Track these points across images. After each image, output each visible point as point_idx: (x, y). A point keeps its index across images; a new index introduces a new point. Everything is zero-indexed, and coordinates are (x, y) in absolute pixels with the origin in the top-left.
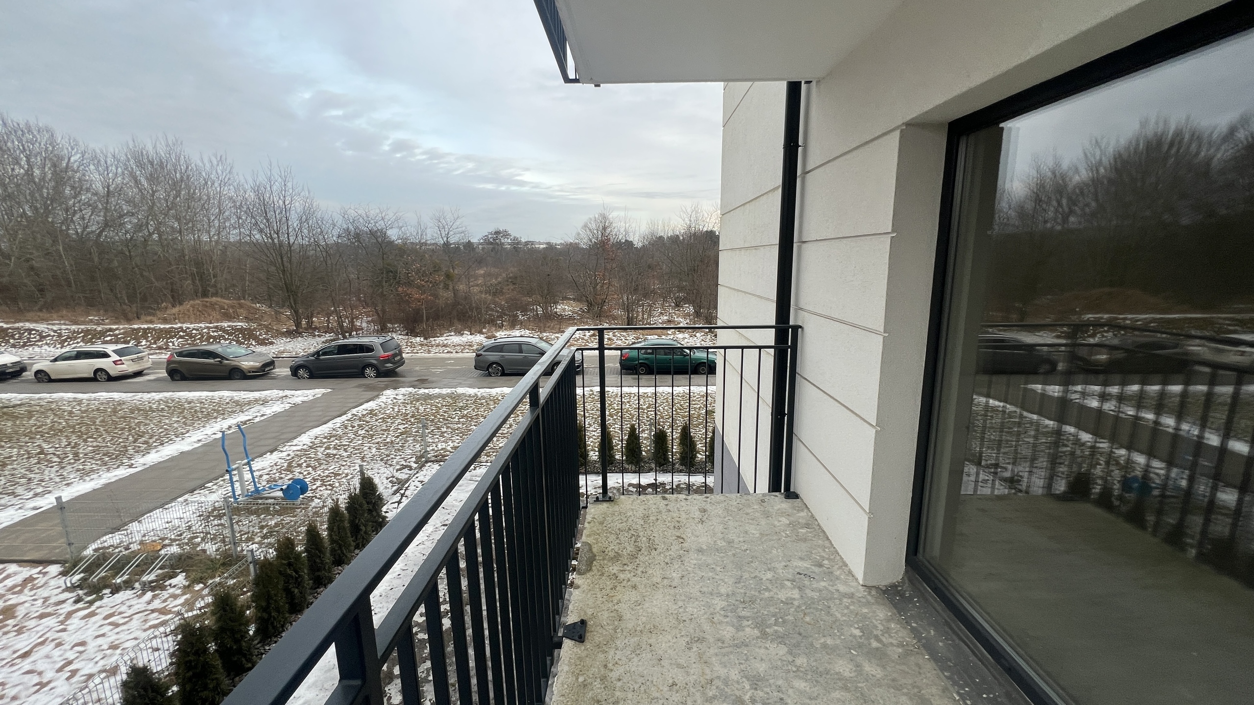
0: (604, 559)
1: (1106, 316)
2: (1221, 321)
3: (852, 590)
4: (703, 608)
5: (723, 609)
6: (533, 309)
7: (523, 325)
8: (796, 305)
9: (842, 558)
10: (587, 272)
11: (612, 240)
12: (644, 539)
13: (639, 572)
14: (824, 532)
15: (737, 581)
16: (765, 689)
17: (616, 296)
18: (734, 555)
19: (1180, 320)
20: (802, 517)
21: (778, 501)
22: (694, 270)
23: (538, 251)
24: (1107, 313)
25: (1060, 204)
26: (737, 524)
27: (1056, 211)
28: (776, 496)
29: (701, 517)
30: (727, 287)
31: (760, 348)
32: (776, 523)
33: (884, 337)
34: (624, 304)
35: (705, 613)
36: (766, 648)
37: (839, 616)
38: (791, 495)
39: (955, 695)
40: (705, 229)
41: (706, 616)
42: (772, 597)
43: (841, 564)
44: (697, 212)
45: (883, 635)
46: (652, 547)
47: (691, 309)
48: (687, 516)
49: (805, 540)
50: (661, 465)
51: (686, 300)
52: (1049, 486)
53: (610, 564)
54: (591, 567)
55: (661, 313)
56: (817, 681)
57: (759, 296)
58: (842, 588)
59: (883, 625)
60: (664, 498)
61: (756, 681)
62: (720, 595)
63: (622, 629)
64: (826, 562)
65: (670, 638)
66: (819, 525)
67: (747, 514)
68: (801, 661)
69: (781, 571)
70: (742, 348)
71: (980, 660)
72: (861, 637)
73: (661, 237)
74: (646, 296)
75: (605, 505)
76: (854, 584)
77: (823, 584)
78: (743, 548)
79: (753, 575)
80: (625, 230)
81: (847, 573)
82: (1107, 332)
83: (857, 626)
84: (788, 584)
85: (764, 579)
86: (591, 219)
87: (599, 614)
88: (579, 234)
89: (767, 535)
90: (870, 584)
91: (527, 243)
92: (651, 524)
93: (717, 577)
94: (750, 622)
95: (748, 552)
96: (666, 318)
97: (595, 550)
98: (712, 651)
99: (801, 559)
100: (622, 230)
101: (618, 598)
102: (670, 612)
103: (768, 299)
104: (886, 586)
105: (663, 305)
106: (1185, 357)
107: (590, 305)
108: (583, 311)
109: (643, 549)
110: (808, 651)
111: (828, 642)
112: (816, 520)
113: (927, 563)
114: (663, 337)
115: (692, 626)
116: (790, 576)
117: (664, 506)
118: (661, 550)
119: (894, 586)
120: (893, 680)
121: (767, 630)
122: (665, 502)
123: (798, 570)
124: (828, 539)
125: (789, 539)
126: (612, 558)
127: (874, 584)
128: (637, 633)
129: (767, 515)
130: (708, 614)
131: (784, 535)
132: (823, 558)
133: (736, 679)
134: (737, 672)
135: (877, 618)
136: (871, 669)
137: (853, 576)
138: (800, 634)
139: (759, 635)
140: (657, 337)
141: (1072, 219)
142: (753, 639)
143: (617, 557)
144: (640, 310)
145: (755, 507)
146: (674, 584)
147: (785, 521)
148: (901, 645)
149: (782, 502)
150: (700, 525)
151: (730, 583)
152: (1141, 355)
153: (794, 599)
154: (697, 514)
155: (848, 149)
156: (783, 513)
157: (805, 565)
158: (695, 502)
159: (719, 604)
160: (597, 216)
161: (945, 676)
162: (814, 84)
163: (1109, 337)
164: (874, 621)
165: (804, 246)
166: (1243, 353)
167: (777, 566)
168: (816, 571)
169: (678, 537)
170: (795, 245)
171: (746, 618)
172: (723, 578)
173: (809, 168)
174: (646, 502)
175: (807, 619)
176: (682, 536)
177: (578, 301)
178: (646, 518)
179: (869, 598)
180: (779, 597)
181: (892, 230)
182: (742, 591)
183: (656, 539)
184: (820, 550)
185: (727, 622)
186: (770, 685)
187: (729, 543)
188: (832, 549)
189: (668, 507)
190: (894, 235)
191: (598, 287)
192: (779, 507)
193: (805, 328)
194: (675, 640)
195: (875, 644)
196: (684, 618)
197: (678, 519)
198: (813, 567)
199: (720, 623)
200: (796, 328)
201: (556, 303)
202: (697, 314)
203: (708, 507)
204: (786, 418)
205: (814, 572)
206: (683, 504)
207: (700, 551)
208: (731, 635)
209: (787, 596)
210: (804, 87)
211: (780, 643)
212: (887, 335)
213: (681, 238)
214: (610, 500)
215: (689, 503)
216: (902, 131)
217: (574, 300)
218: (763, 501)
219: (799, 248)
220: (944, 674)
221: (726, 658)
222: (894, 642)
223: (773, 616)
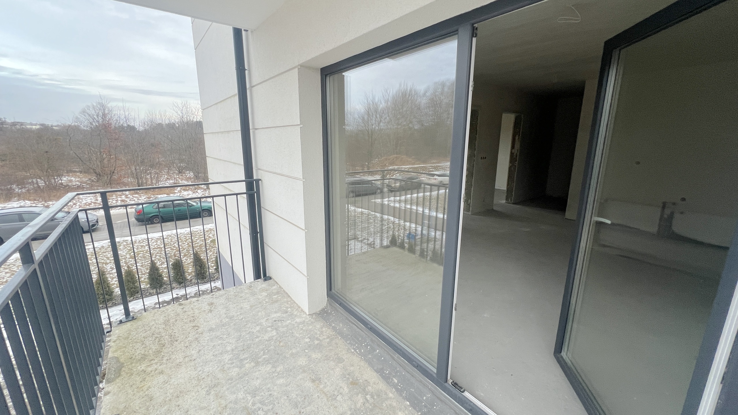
0: (132, 363)
1: (396, 167)
2: (429, 167)
3: (304, 319)
4: (216, 365)
5: (230, 360)
6: (33, 182)
7: (20, 197)
8: (257, 166)
9: (297, 304)
10: (90, 149)
11: (113, 124)
12: (167, 337)
13: (164, 361)
14: (287, 293)
15: (238, 339)
16: (261, 394)
17: (124, 168)
18: (235, 325)
19: (418, 167)
20: (275, 289)
21: (261, 284)
22: (190, 148)
23: (30, 131)
24: (397, 165)
25: (376, 117)
26: (235, 305)
27: (376, 120)
28: (259, 281)
29: (209, 308)
30: (212, 158)
31: (237, 194)
32: (260, 297)
33: (303, 181)
34: (133, 174)
35: (218, 367)
36: (260, 370)
37: (298, 335)
38: (267, 278)
39: (352, 350)
40: (195, 120)
41: (219, 369)
42: (260, 340)
43: (297, 308)
44: (187, 108)
45: (320, 336)
46: (173, 340)
47: (192, 174)
48: (199, 311)
49: (276, 301)
50: (180, 283)
51: (187, 168)
52: (381, 244)
53: (138, 364)
54: (120, 373)
55: (168, 178)
56: (289, 375)
57: (234, 163)
58: (298, 320)
59: (320, 331)
60: (181, 305)
61: (254, 393)
62: (227, 352)
63: (153, 406)
64: (289, 309)
65: (193, 394)
66: (284, 291)
67: (241, 297)
68: (280, 368)
69: (265, 323)
70: (225, 196)
71: (360, 329)
72: (309, 342)
73: (160, 124)
74: (152, 166)
75: (129, 324)
76: (304, 316)
77: (289, 322)
78: (240, 318)
79: (248, 332)
80: (125, 117)
81: (300, 311)
82: (397, 174)
83: (307, 337)
84: (269, 329)
85: (255, 331)
86: (89, 106)
87: (132, 404)
88: (77, 118)
89: (254, 306)
90: (312, 313)
91: (14, 124)
92: (172, 325)
93: (225, 342)
94: (248, 360)
95: (243, 319)
96: (171, 181)
97: (122, 360)
98: (225, 388)
99: (276, 312)
100: (123, 117)
101: (147, 386)
102: (192, 377)
103: (239, 164)
104: (320, 311)
105: (168, 172)
106: (420, 182)
107: (98, 175)
108: (93, 181)
109: (167, 344)
110: (283, 361)
111: (294, 352)
112: (282, 288)
113: (336, 293)
114: (171, 195)
115: (209, 379)
116: (270, 325)
117: (181, 310)
118: (181, 340)
119: (323, 310)
120: (326, 356)
121: (259, 360)
122: (181, 307)
123: (274, 319)
124: (289, 296)
125: (267, 304)
126: (139, 360)
127: (314, 312)
128: (167, 402)
129: (253, 294)
130: (220, 367)
131: (265, 302)
132: (287, 308)
133: (242, 397)
134: (242, 393)
135: (317, 328)
136: (316, 355)
137: (303, 312)
138: (278, 354)
139: (254, 365)
140: (166, 195)
141: (381, 124)
142: (251, 369)
143: (144, 357)
144: (148, 177)
145: (246, 291)
146: (193, 358)
147: (264, 294)
148: (328, 337)
149: (262, 284)
150: (210, 314)
151: (234, 342)
152: (409, 182)
153: (274, 336)
154: (207, 308)
155: (273, 76)
156: (262, 290)
157: (278, 315)
158: (204, 300)
159: (227, 357)
160: (95, 104)
161: (348, 343)
162: (249, 32)
163: (397, 176)
164: (315, 331)
165: (257, 131)
166: (435, 179)
167: (262, 321)
168: (284, 316)
169: (194, 327)
170: (251, 131)
171: (246, 359)
172: (228, 341)
173: (254, 83)
174: (166, 311)
175: (282, 344)
176: (197, 325)
177: (85, 172)
178: (166, 323)
179: (312, 320)
180: (265, 338)
181: (300, 123)
182: (242, 344)
183: (176, 334)
184: (286, 304)
185: (233, 367)
186: (263, 390)
187: (231, 318)
188: (292, 301)
189: (184, 310)
190: (302, 126)
191: (106, 161)
192: (260, 287)
193: (263, 180)
194: (197, 394)
195: (316, 342)
196: (203, 377)
197: (192, 315)
198: (282, 315)
199: (229, 369)
200: (258, 181)
201: (60, 176)
202: (197, 177)
203: (215, 301)
204: (259, 234)
205: (283, 317)
206: (195, 304)
207: (211, 330)
208: (237, 372)
209: (269, 336)
210: (244, 33)
211: (267, 364)
212: (304, 180)
213: (177, 125)
214: (133, 318)
215: (200, 302)
216: (299, 69)
217: (81, 172)
218: (251, 287)
219: (254, 133)
220: (347, 342)
221: (235, 388)
222: (325, 337)
223: (262, 350)
